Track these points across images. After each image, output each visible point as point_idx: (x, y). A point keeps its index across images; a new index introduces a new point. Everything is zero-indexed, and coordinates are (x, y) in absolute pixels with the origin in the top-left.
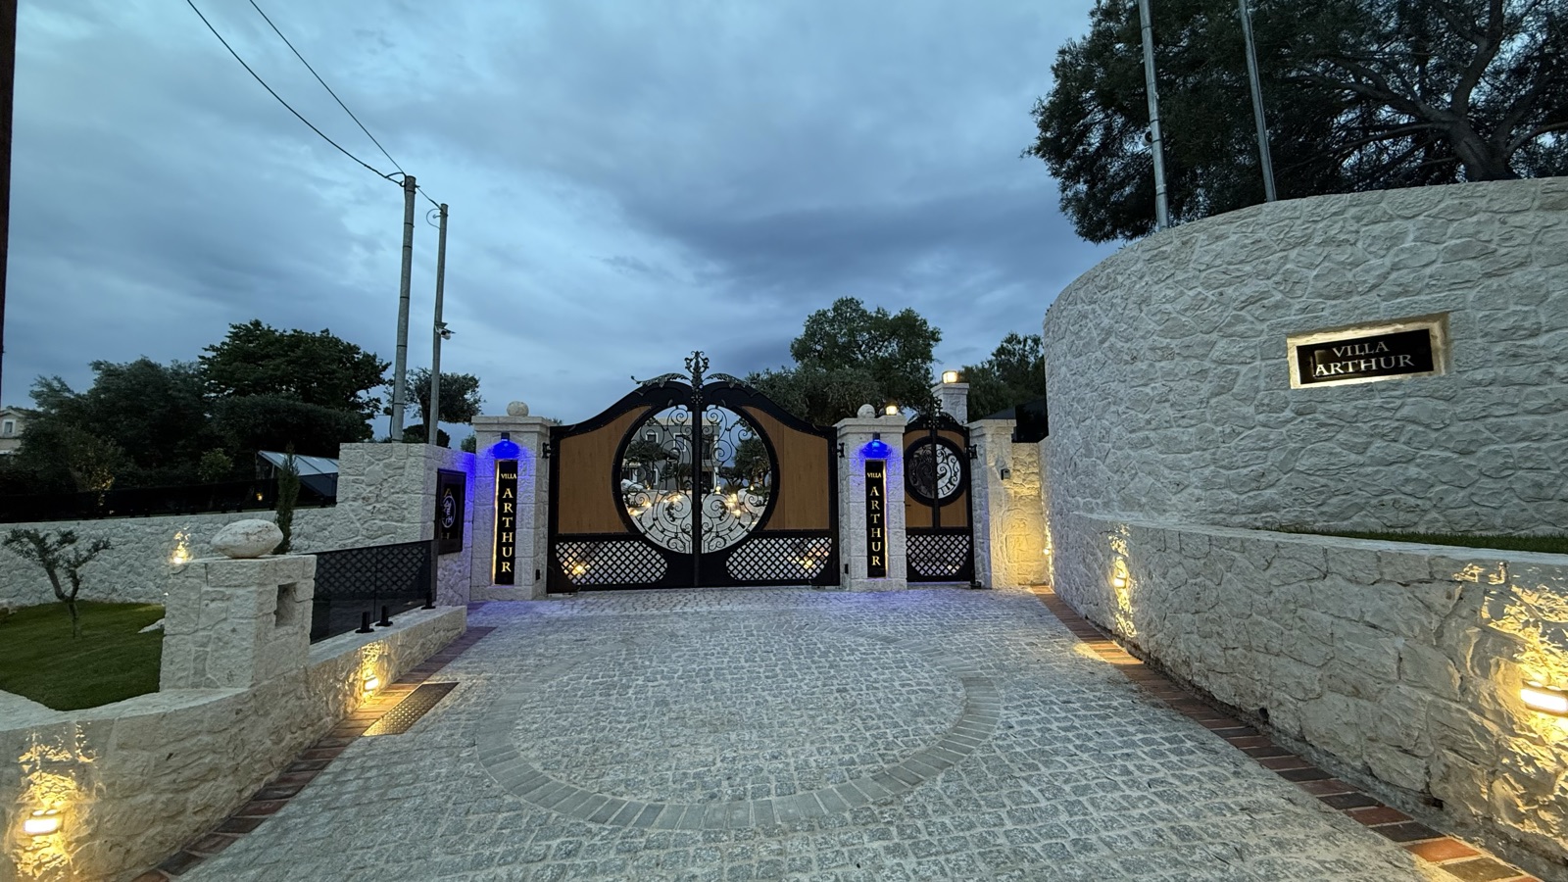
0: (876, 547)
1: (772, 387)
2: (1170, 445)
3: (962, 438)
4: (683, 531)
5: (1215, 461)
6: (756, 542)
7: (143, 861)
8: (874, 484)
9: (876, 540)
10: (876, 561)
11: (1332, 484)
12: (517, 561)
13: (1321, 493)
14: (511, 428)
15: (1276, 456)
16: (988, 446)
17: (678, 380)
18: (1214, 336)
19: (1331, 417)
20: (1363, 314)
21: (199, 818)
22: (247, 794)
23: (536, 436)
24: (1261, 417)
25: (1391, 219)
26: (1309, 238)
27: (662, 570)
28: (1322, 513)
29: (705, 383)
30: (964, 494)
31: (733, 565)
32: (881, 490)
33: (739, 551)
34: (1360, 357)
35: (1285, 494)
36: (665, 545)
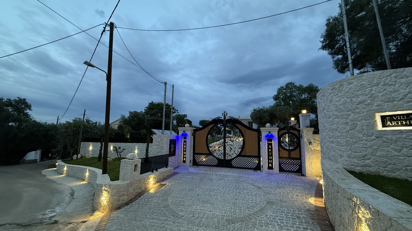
0: (270, 162)
1: (259, 112)
2: (338, 143)
3: (298, 133)
4: (222, 154)
5: (351, 150)
6: (239, 158)
7: (114, 207)
8: (270, 145)
9: (270, 159)
10: (270, 165)
11: (389, 161)
12: (186, 158)
13: (385, 163)
14: (185, 130)
15: (369, 150)
16: (305, 136)
17: (220, 118)
18: (350, 112)
19: (388, 140)
20: (398, 108)
21: (122, 202)
22: (129, 199)
23: (190, 131)
24: (365, 138)
25: (408, 77)
26: (379, 83)
27: (217, 162)
28: (385, 170)
29: (226, 119)
31: (233, 163)
32: (272, 146)
33: (235, 159)
34: (403, 120)
35: (373, 162)
36: (217, 157)
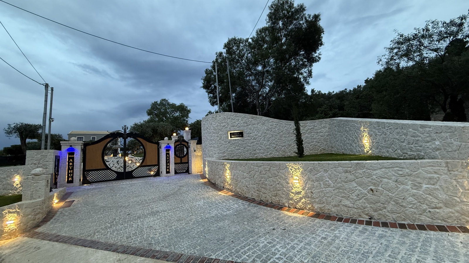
1: (141, 127)
2: (214, 147)
3: (187, 144)
4: (121, 167)
5: (219, 150)
6: (140, 168)
7: (30, 227)
8: (168, 154)
9: (168, 166)
10: (168, 170)
11: (232, 153)
12: (74, 177)
13: (230, 154)
14: (72, 144)
16: (192, 146)
17: (120, 132)
19: (232, 143)
20: (235, 129)
21: (38, 220)
22: (43, 217)
23: (80, 146)
24: (225, 143)
25: (238, 117)
27: (115, 176)
29: (127, 133)
30: (187, 155)
31: (134, 174)
33: (136, 170)
34: (236, 135)
36: (116, 170)
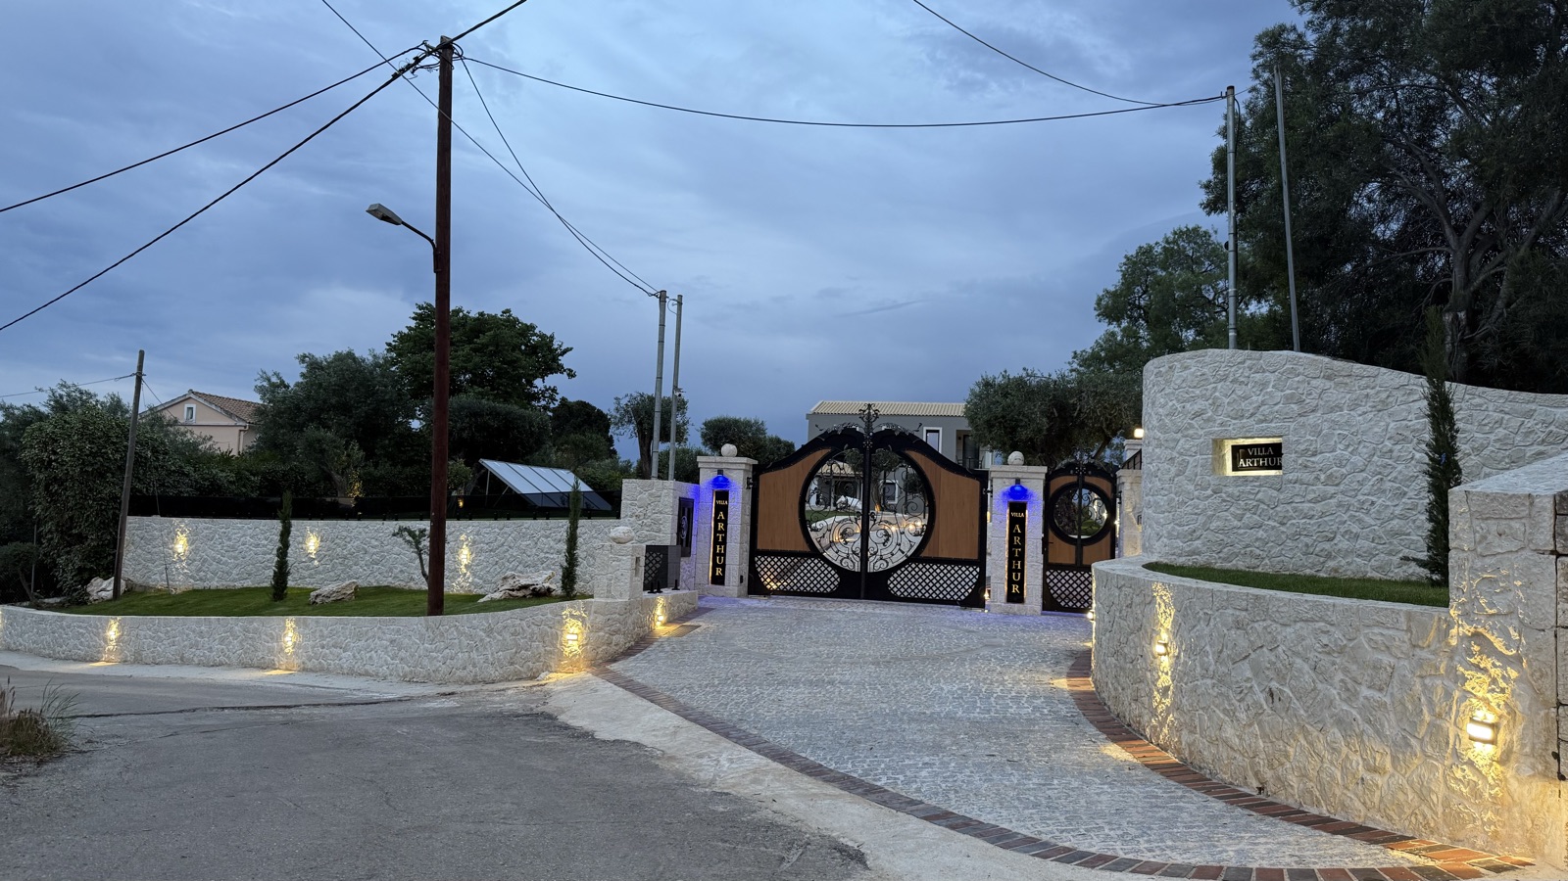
0: (1017, 578)
3: (1110, 485)
4: (854, 552)
6: (913, 565)
8: (1017, 525)
9: (1017, 571)
10: (1015, 588)
11: (1225, 539)
12: (727, 567)
13: (1220, 544)
14: (724, 466)
15: (1202, 519)
16: (1127, 494)
17: (854, 428)
18: (1180, 435)
19: (1228, 496)
20: (1247, 431)
22: (627, 644)
23: (742, 472)
24: (1196, 493)
25: (1264, 372)
26: (1227, 376)
27: (836, 583)
28: (1220, 558)
29: (875, 431)
30: (1109, 535)
31: (894, 584)
32: (1023, 528)
33: (899, 572)
34: (1260, 457)
35: (1204, 544)
36: (838, 563)
